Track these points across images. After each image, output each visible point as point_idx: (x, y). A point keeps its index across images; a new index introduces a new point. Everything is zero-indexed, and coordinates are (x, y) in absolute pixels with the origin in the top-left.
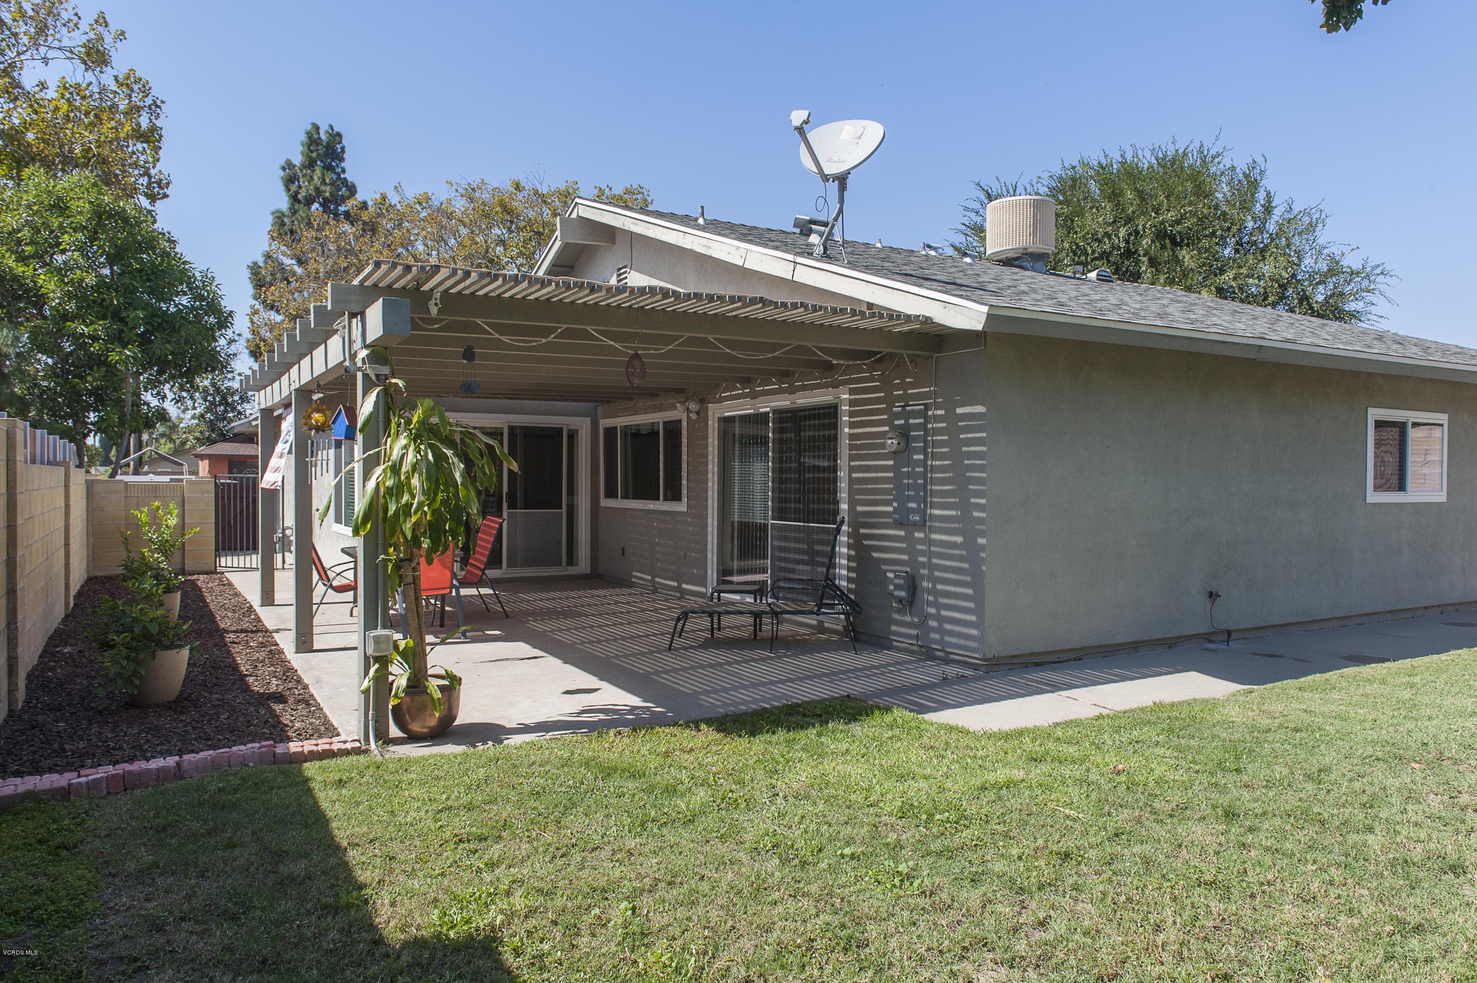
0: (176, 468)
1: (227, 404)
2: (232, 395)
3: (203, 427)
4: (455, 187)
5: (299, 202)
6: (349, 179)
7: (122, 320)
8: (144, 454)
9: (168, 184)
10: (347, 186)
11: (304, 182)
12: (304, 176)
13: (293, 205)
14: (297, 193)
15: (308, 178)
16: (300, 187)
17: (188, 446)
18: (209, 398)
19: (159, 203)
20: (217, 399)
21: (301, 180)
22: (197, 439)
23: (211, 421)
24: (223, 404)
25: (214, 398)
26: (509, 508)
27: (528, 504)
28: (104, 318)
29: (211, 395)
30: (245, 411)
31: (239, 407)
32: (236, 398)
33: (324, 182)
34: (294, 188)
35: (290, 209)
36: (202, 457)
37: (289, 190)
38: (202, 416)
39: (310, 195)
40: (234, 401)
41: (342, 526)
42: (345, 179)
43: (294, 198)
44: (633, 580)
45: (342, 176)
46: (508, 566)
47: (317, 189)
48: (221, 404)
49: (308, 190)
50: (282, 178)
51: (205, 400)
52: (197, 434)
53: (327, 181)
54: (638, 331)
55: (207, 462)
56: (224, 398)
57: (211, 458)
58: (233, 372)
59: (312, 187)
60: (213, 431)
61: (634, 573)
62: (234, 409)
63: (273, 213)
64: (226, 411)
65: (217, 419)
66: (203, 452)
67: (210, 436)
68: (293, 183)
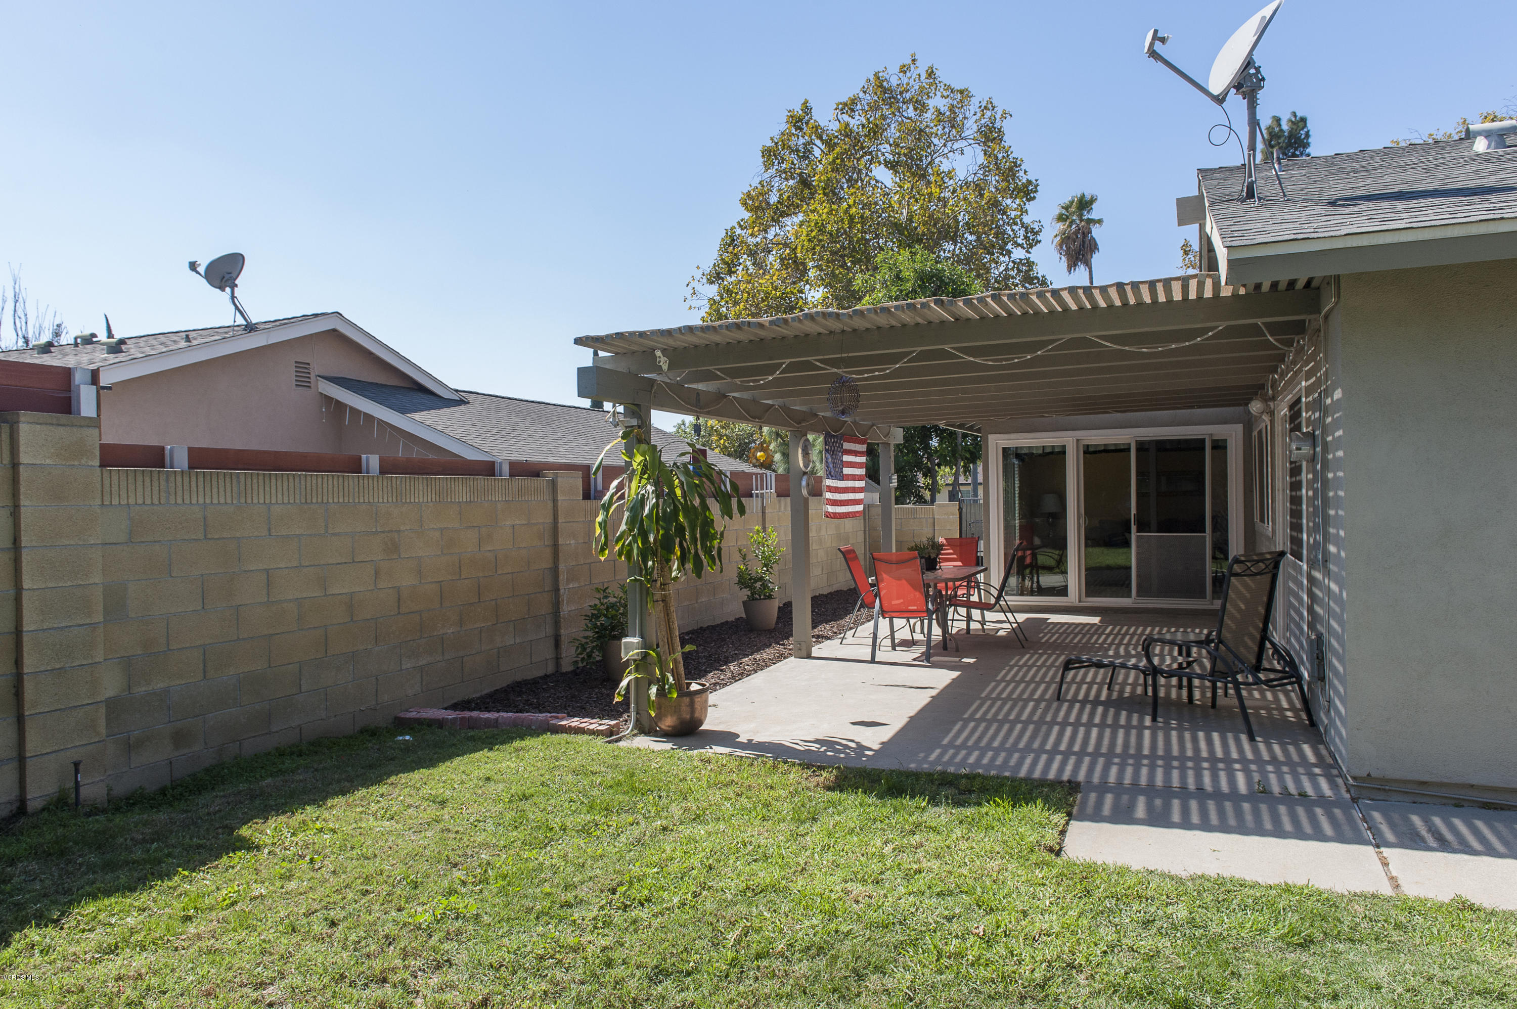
9: (1040, 230)
19: (1034, 250)
26: (1138, 531)
27: (1165, 526)
46: (1139, 594)
54: (843, 355)
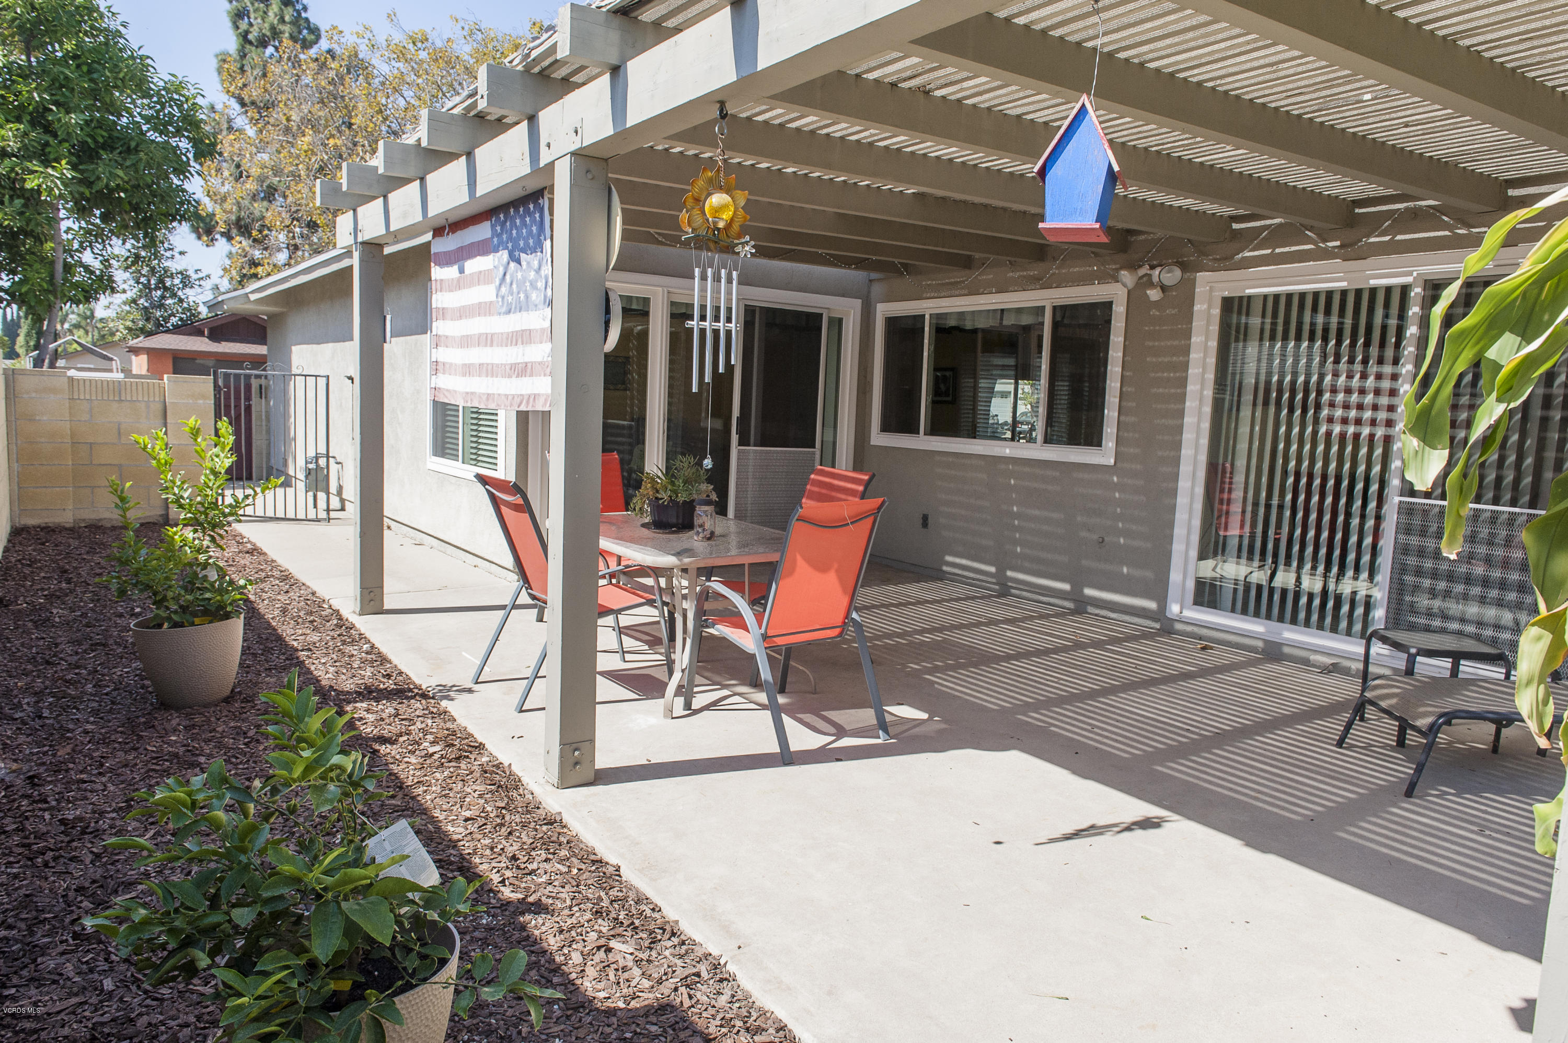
0: (103, 364)
1: (166, 289)
2: (172, 276)
3: (137, 315)
4: (462, 23)
5: (251, 43)
6: (312, 20)
7: (48, 129)
8: (60, 346)
10: (309, 28)
11: (256, 18)
12: (256, 11)
13: (243, 47)
14: (247, 32)
15: (261, 13)
16: (251, 25)
17: (116, 338)
18: (142, 280)
20: (153, 282)
21: (252, 15)
22: (130, 329)
23: (146, 308)
24: (160, 288)
25: (149, 281)
26: (739, 444)
28: (18, 120)
29: (144, 276)
30: (187, 298)
31: (180, 293)
32: (177, 281)
33: (282, 20)
34: (243, 25)
35: (239, 51)
36: (135, 351)
37: (238, 28)
38: (134, 301)
39: (264, 35)
40: (174, 285)
41: (459, 464)
42: (307, 20)
43: (244, 37)
44: (945, 568)
45: (304, 15)
47: (273, 28)
48: (157, 288)
49: (261, 29)
50: (229, 12)
51: (138, 283)
52: (129, 324)
53: (287, 18)
55: (144, 358)
56: (161, 281)
57: (150, 352)
58: (172, 249)
59: (266, 25)
60: (148, 320)
61: (949, 558)
62: (174, 295)
63: (217, 56)
64: (163, 297)
65: (153, 306)
66: (140, 345)
67: (144, 326)
68: (243, 19)
